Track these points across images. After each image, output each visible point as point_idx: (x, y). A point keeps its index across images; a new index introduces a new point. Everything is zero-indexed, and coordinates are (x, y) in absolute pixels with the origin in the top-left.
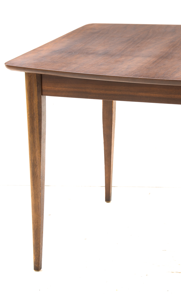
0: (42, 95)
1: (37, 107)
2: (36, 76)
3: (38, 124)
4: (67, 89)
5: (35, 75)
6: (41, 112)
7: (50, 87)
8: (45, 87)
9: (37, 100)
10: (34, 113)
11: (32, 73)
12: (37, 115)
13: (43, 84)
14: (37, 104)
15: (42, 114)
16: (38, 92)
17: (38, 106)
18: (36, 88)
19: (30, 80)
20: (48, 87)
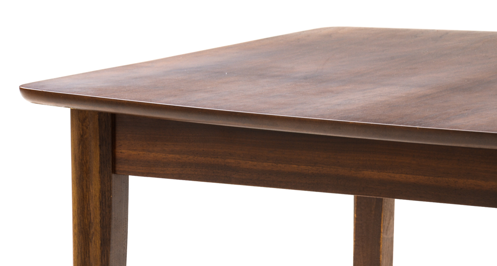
0: (114, 171)
1: (98, 203)
2: (99, 119)
3: (98, 252)
4: (178, 156)
5: (97, 117)
6: (110, 219)
7: (135, 150)
8: (123, 151)
9: (99, 187)
10: (90, 222)
11: (90, 111)
12: (98, 228)
13: (118, 143)
14: (98, 195)
15: (113, 226)
16: (102, 162)
17: (101, 203)
18: (98, 152)
19: (83, 130)
20: (131, 152)
